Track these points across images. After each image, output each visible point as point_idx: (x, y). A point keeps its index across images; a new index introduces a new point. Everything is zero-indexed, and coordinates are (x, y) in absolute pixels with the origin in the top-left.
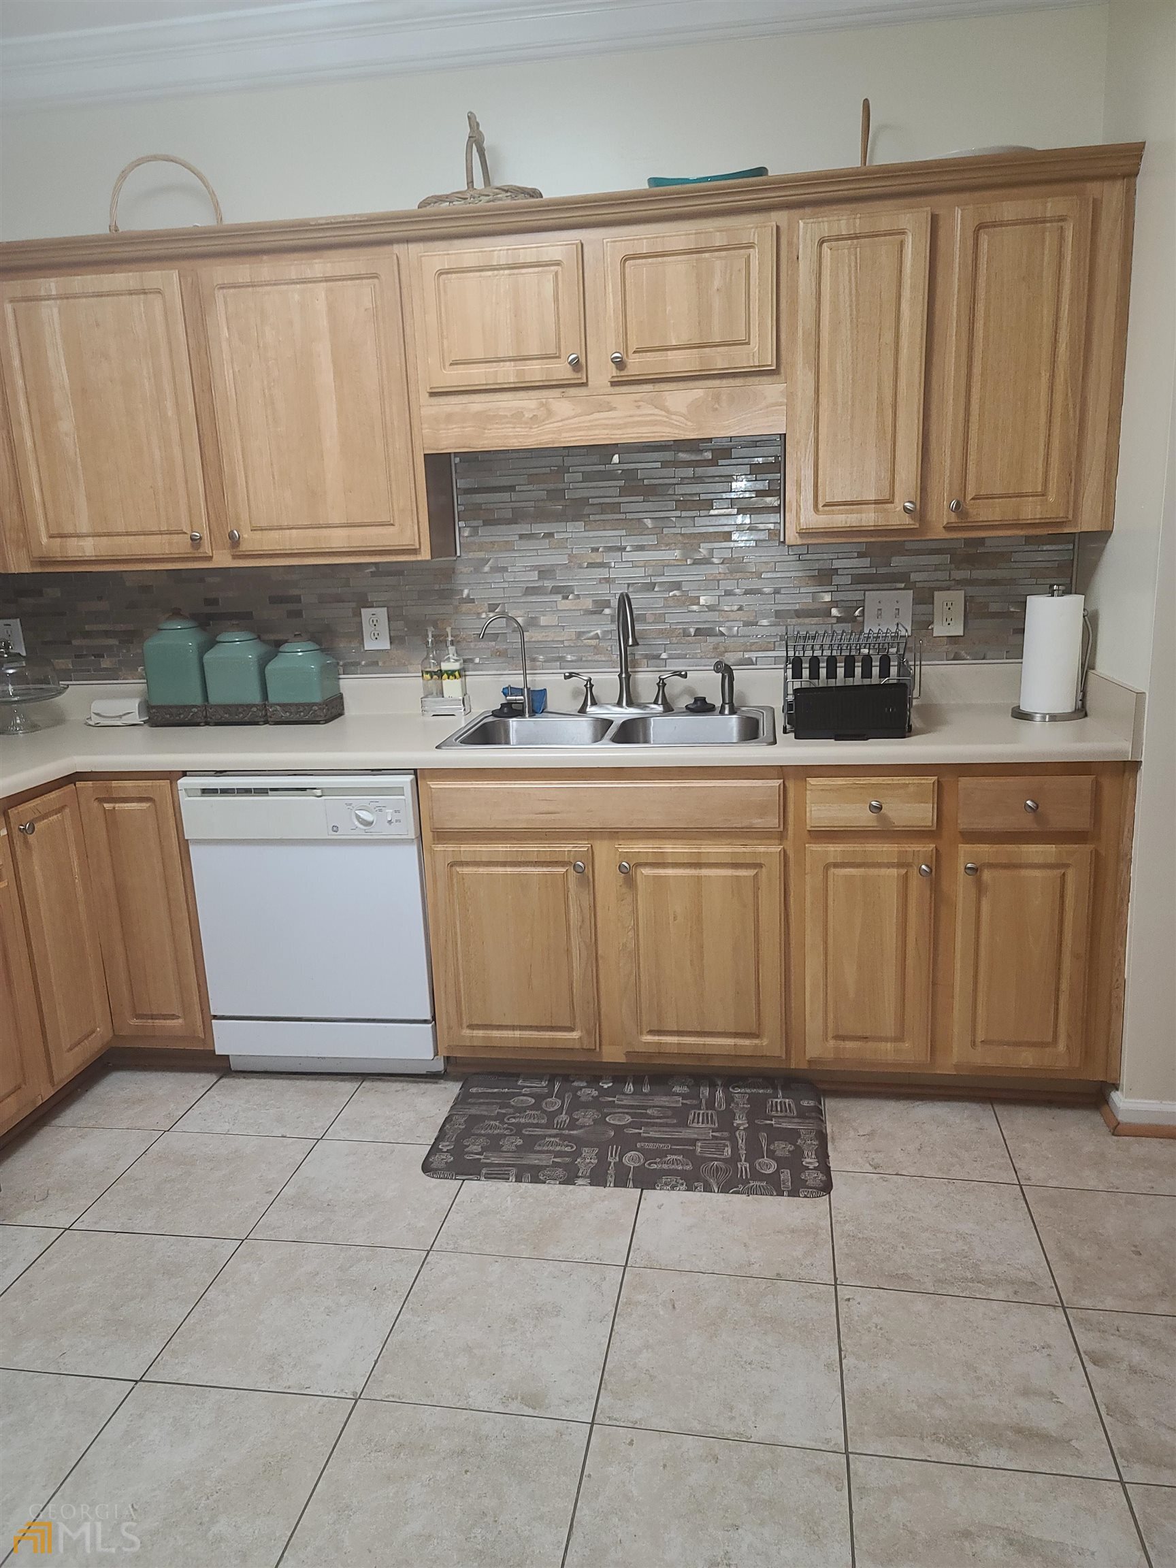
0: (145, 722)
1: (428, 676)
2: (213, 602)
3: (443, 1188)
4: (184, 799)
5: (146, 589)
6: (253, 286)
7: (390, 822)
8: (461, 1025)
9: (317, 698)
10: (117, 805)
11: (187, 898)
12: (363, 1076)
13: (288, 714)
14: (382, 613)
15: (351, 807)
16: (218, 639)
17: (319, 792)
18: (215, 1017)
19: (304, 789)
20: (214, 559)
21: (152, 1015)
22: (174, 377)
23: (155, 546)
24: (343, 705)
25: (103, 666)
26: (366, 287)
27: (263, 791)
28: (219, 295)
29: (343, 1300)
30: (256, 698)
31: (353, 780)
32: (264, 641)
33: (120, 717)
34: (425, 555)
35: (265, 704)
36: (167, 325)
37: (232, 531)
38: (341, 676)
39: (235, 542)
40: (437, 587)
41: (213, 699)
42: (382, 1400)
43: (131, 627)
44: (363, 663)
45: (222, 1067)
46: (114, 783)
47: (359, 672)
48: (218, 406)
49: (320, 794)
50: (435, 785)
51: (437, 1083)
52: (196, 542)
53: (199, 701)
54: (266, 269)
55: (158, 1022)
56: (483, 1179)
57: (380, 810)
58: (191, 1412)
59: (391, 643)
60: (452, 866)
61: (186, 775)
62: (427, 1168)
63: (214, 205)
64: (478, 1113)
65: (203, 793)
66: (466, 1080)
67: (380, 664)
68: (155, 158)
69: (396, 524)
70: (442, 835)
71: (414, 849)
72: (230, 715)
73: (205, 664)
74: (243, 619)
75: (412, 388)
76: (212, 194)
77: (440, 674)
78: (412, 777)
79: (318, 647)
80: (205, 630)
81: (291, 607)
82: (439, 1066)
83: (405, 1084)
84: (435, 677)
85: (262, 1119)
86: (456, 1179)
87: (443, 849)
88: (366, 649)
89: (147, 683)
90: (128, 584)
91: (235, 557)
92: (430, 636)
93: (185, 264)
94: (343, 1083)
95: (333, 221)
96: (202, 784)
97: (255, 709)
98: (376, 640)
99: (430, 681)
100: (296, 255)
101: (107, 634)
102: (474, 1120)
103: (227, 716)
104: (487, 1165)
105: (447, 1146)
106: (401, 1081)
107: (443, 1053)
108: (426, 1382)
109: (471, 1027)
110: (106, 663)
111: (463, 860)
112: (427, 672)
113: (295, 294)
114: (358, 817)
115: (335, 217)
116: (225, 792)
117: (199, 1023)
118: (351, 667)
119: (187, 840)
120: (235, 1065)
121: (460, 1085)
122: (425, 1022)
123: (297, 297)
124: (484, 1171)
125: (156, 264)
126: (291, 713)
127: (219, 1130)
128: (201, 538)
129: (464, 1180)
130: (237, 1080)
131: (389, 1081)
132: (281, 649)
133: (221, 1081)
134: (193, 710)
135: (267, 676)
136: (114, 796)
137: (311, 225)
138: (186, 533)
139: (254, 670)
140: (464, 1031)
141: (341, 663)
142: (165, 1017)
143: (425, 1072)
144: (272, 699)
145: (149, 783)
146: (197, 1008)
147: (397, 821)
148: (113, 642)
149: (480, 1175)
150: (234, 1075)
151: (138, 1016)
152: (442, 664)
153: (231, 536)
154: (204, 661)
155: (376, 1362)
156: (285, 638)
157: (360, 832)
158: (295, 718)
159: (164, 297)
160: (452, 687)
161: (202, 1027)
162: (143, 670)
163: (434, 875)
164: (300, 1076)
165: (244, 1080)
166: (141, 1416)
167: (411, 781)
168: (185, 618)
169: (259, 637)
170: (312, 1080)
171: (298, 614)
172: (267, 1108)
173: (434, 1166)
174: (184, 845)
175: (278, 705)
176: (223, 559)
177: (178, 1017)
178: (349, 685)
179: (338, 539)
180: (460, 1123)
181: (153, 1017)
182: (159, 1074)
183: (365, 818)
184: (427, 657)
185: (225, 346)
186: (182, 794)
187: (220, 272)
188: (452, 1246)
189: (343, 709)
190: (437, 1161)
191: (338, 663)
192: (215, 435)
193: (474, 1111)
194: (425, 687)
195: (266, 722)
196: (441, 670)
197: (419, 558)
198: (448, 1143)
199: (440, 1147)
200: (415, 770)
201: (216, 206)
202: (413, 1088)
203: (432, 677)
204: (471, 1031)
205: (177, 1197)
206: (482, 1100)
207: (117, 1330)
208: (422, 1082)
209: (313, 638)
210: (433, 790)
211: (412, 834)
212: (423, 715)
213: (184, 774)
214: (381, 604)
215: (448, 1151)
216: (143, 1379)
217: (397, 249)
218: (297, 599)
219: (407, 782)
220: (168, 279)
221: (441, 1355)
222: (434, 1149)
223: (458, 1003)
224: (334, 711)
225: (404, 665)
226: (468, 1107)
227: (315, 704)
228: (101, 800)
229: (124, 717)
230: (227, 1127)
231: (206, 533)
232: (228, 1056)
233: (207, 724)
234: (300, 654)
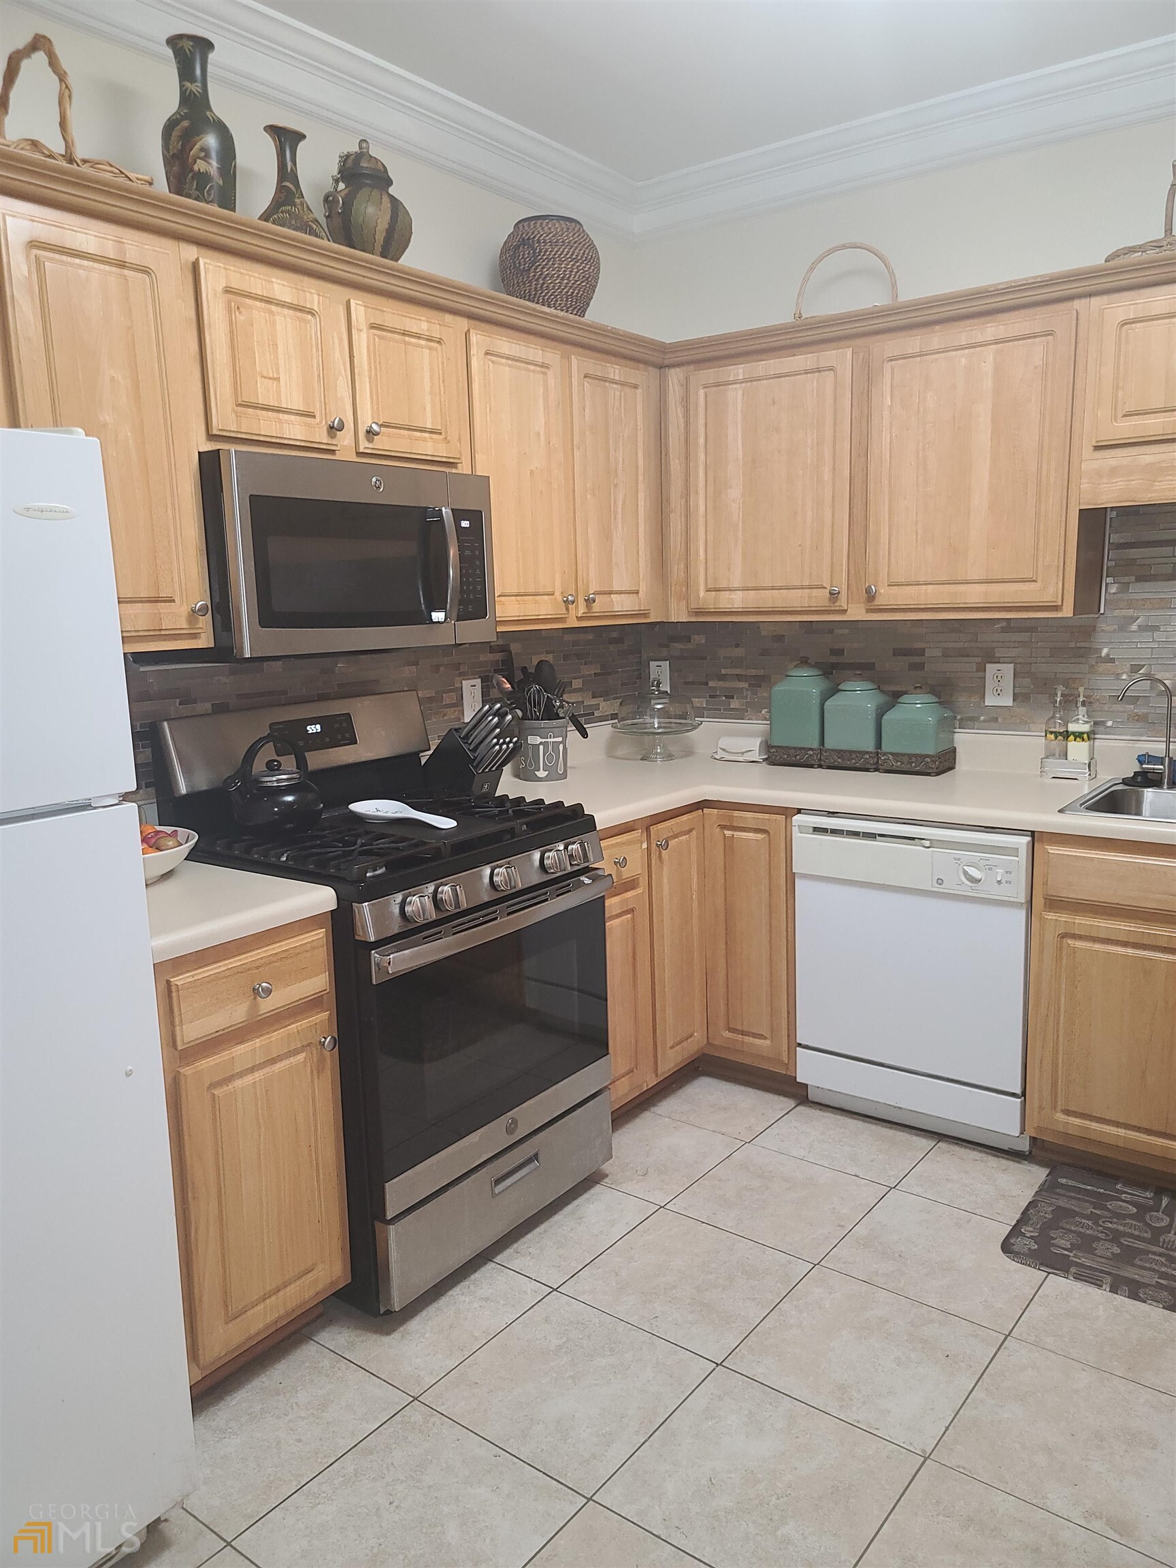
0: (764, 760)
1: (1052, 736)
2: (840, 652)
3: (1025, 1276)
4: (796, 834)
5: (779, 638)
6: (920, 356)
7: (999, 882)
8: (1055, 1108)
9: (931, 750)
10: (736, 833)
11: (787, 927)
12: (940, 1137)
13: (899, 763)
14: (1008, 669)
15: (959, 862)
16: (840, 687)
17: (927, 843)
18: (800, 1045)
19: (913, 839)
20: (847, 613)
21: (743, 1031)
22: (834, 446)
23: (796, 599)
24: (955, 759)
25: (732, 706)
26: (1038, 347)
27: (871, 836)
28: (888, 366)
29: (913, 1355)
30: (870, 746)
31: (966, 835)
32: (883, 692)
33: (743, 753)
34: (1067, 611)
35: (878, 753)
36: (835, 399)
37: (870, 586)
38: (956, 730)
39: (870, 596)
40: (1072, 645)
41: (830, 744)
42: (952, 1468)
43: (761, 672)
44: (982, 718)
45: (800, 1094)
46: (736, 813)
47: (976, 727)
48: (872, 468)
49: (928, 845)
50: (1053, 850)
51: (1020, 1163)
52: (834, 596)
53: (815, 745)
54: (937, 338)
55: (747, 1039)
56: (1072, 1278)
57: (990, 869)
58: (766, 1411)
59: (1014, 700)
60: (1063, 937)
61: (800, 813)
62: (1006, 1247)
63: (892, 284)
64: (1068, 1206)
65: (814, 831)
66: (1054, 1168)
67: (1000, 720)
68: (844, 247)
69: (1039, 580)
70: (1054, 904)
71: (1022, 914)
72: (843, 760)
73: (825, 711)
74: (864, 669)
75: (1076, 442)
76: (892, 274)
77: (1066, 735)
78: (1029, 839)
79: (937, 700)
80: (828, 678)
81: (917, 659)
82: (1025, 1146)
83: (983, 1155)
84: (1060, 737)
85: (836, 1153)
86: (1039, 1269)
87: (1054, 918)
88: (986, 704)
89: (770, 724)
90: (763, 633)
91: (869, 611)
92: (1059, 695)
93: (860, 342)
94: (918, 1138)
95: (1013, 284)
96: (815, 823)
97: (867, 756)
98: (999, 696)
99: (1054, 742)
100: (968, 322)
101: (739, 677)
102: (1062, 1214)
103: (840, 760)
104: (1077, 1264)
105: (1031, 1232)
106: (981, 1151)
107: (1030, 1132)
108: (1000, 1467)
109: (1067, 1112)
110: (735, 704)
111: (1077, 933)
112: (1051, 733)
113: (962, 359)
114: (965, 873)
115: (1015, 281)
116: (834, 832)
117: (785, 1048)
118: (969, 722)
119: (794, 873)
120: (812, 1095)
121: (1048, 1171)
122: (1014, 1095)
123: (963, 361)
124: (1073, 1270)
125: (833, 345)
126: (902, 763)
127: (794, 1153)
128: (839, 593)
129: (1049, 1273)
130: (813, 1111)
131: (966, 1147)
132: (899, 700)
133: (798, 1108)
134: (809, 752)
135: (883, 724)
136: (735, 825)
137: (989, 292)
138: (825, 588)
139: (871, 718)
140: (1058, 1115)
141: (959, 717)
142: (755, 1035)
143: (1007, 1149)
144: (886, 747)
145: (766, 816)
146: (785, 1033)
147: (1007, 882)
148: (744, 685)
149: (1067, 1272)
150: (811, 1104)
151: (731, 1030)
152: (1070, 725)
153: (868, 591)
154: (825, 707)
155: (947, 1428)
156: (904, 689)
157: (966, 889)
158: (904, 768)
159: (836, 375)
160: (1077, 750)
161: (787, 1052)
162: (767, 712)
163: (1042, 944)
164: (874, 1121)
165: (821, 1112)
166: (720, 1398)
167: (1028, 843)
168: (811, 666)
169: (879, 688)
170: (886, 1127)
171: (919, 667)
172: (841, 1143)
173: (1016, 1248)
174: (791, 878)
175: (892, 754)
176: (857, 613)
177: (766, 1038)
178: (964, 739)
179: (974, 595)
180: (1046, 1211)
181: (743, 1033)
182: (742, 1088)
183: (974, 875)
184: (1053, 717)
185: (886, 413)
186: (795, 830)
187: (892, 345)
188: (1033, 1338)
189: (955, 763)
190: (1019, 1243)
191: (955, 717)
192: (865, 496)
193: (1062, 1203)
194: (1046, 746)
195: (876, 770)
196: (1067, 731)
197: (1060, 615)
198: (1031, 1229)
199: (1022, 1230)
200: (1033, 832)
201: (894, 285)
202: (993, 1162)
203: (1056, 738)
204: (1066, 1117)
205: (756, 1206)
206: (1072, 1194)
207: (701, 1311)
208: (1003, 1157)
209: (933, 691)
210: (1050, 855)
211: (1022, 898)
212: (1041, 776)
213: (799, 811)
214: (1008, 660)
215: (1031, 1237)
216: (723, 1364)
217: (1077, 304)
218: (921, 652)
219: (1022, 843)
220: (842, 358)
221: (1017, 1446)
222: (1015, 1231)
223: (1054, 1085)
224: (947, 765)
225: (1026, 723)
226: (1057, 1197)
227: (928, 756)
228: (723, 827)
229: (745, 754)
230: (802, 1153)
231: (844, 587)
232: (807, 1085)
233: (820, 766)
234: (918, 706)
